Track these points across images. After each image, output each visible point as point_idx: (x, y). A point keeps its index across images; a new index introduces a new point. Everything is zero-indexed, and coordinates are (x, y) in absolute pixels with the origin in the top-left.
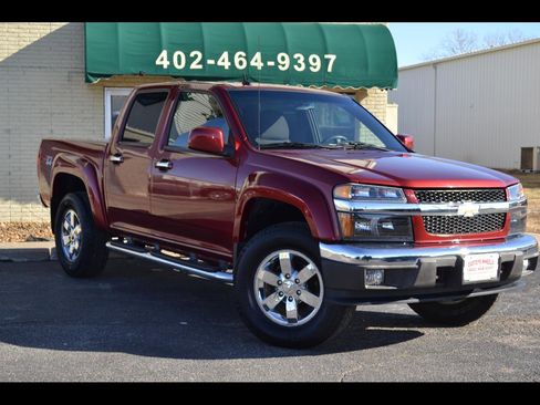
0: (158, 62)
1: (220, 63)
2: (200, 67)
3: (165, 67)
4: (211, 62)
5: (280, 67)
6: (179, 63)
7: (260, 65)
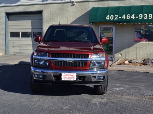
0: (106, 18)
1: (122, 18)
2: (117, 19)
3: (108, 19)
4: (120, 18)
5: (140, 18)
6: (112, 18)
7: (134, 18)
